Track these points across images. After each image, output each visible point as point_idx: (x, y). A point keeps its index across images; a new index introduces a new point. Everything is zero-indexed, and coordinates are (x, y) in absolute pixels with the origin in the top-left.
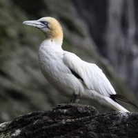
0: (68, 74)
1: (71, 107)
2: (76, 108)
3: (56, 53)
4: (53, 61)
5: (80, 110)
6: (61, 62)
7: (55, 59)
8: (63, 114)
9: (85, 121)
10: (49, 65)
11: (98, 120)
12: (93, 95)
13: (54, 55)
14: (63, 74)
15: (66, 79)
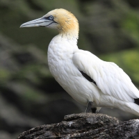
0: (78, 78)
1: (78, 117)
2: (84, 119)
3: (64, 52)
4: (61, 62)
5: (91, 121)
6: (70, 63)
7: (63, 59)
8: (68, 127)
9: (93, 134)
10: (56, 68)
11: (108, 132)
12: (110, 101)
13: (62, 54)
14: (72, 77)
15: (76, 84)
